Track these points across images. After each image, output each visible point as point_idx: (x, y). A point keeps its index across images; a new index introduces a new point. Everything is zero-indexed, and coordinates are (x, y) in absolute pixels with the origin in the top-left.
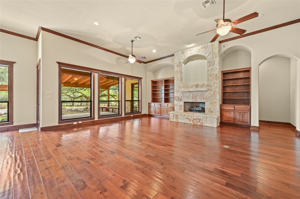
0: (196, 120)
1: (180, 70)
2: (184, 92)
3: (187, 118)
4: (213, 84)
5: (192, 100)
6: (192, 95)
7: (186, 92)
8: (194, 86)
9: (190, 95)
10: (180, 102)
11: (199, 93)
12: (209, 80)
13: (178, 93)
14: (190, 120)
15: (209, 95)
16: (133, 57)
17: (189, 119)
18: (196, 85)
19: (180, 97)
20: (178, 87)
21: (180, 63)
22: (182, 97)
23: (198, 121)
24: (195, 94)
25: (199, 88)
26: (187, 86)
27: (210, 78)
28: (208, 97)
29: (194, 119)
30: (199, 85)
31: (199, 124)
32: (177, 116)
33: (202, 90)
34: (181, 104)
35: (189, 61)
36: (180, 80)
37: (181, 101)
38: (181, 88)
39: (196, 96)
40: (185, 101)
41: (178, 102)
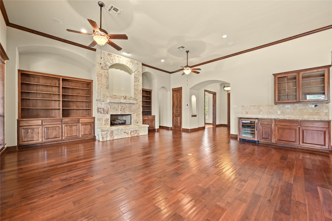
0: (133, 132)
1: (106, 74)
2: (112, 103)
3: (125, 132)
4: (138, 98)
5: (121, 112)
6: (120, 107)
7: (113, 103)
8: (123, 97)
9: (119, 107)
10: (106, 115)
11: (128, 105)
12: (135, 94)
13: (103, 103)
14: (128, 134)
15: (136, 108)
16: (103, 33)
17: (126, 133)
18: (125, 97)
19: (105, 108)
20: (103, 96)
21: (106, 66)
22: (108, 109)
23: (135, 132)
24: (123, 106)
25: (127, 100)
26: (115, 97)
27: (137, 93)
28: (135, 109)
29: (131, 132)
30: (127, 97)
31: (136, 135)
32: (112, 132)
33: (131, 102)
34: (107, 117)
35: (113, 68)
36: (105, 87)
37: (107, 113)
38: (107, 97)
39: (125, 109)
40: (112, 114)
41: (103, 115)
